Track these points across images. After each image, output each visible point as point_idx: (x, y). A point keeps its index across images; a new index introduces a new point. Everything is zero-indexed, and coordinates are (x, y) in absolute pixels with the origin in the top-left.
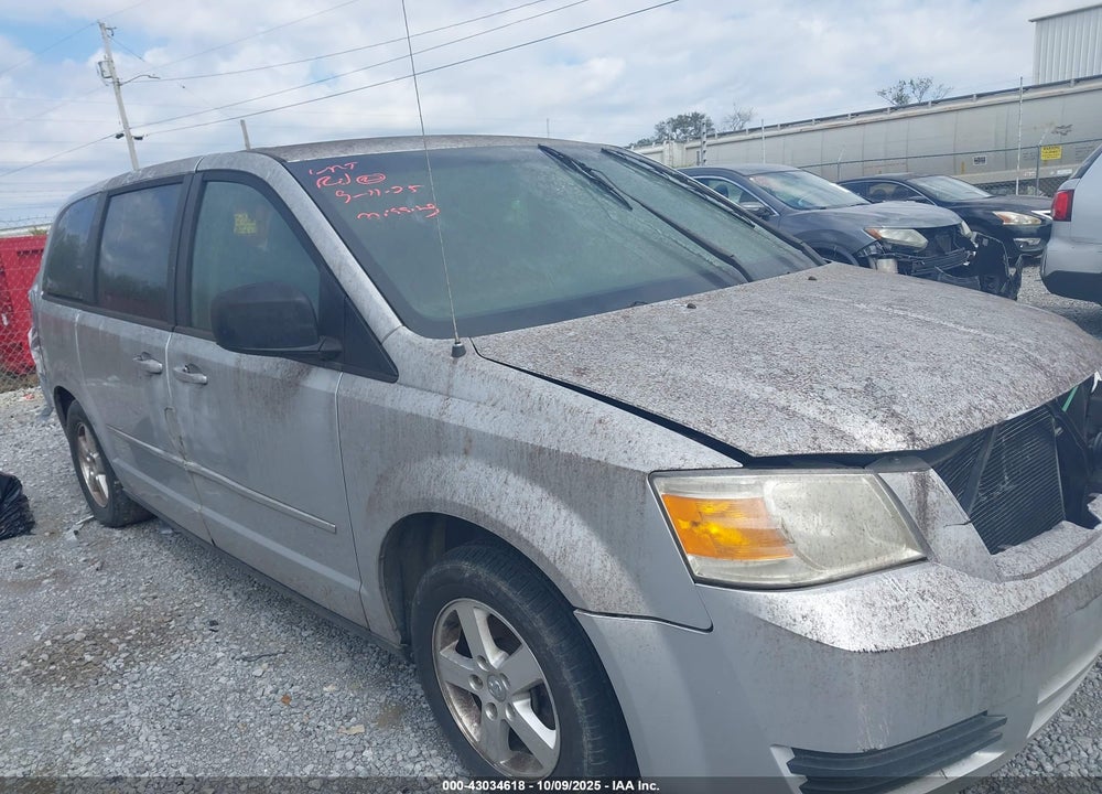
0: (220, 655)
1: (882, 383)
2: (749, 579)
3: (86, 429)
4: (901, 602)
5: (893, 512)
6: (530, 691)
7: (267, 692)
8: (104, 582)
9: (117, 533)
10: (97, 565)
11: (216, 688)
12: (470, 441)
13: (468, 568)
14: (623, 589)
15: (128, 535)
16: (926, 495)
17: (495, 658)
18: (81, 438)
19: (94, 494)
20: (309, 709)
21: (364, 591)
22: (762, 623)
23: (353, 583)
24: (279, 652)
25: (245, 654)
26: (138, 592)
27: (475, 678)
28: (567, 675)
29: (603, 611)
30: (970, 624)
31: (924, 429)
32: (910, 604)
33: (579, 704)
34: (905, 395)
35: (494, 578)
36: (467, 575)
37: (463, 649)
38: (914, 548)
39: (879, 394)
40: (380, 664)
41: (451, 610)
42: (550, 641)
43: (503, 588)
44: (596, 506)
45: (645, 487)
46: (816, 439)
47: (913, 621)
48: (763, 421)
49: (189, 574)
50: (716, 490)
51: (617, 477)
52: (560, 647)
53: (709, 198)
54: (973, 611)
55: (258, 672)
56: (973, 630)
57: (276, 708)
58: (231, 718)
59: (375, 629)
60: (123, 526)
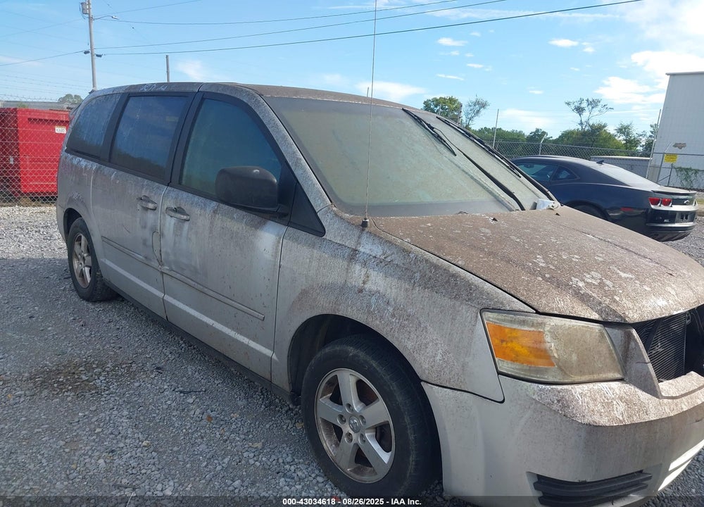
0: (166, 387)
1: (608, 282)
2: (529, 376)
3: (83, 238)
4: (610, 401)
5: (610, 350)
6: (376, 428)
7: (197, 413)
8: (87, 334)
9: (90, 305)
10: (81, 323)
11: (165, 407)
12: (368, 277)
13: (352, 351)
14: (453, 373)
15: (99, 308)
16: (629, 343)
17: (357, 407)
18: (76, 243)
19: (79, 279)
20: (224, 426)
21: (274, 357)
22: (534, 402)
23: (268, 352)
24: (201, 391)
25: (181, 389)
26: (110, 343)
27: (341, 417)
28: (407, 419)
29: (439, 384)
30: (644, 419)
31: (630, 311)
32: (615, 403)
33: (412, 437)
34: (620, 291)
35: (369, 359)
36: (351, 354)
37: (337, 398)
38: (619, 372)
39: (606, 288)
40: (265, 405)
41: (333, 374)
42: (400, 398)
43: (374, 365)
44: (444, 324)
45: (477, 317)
46: (573, 308)
47: (616, 412)
48: (545, 293)
49: (140, 337)
50: (520, 323)
51: (460, 309)
52: (405, 403)
53: (496, 156)
54: (646, 412)
55: (191, 400)
56: (646, 422)
57: (203, 423)
58: (176, 425)
59: (275, 381)
60: (94, 302)
